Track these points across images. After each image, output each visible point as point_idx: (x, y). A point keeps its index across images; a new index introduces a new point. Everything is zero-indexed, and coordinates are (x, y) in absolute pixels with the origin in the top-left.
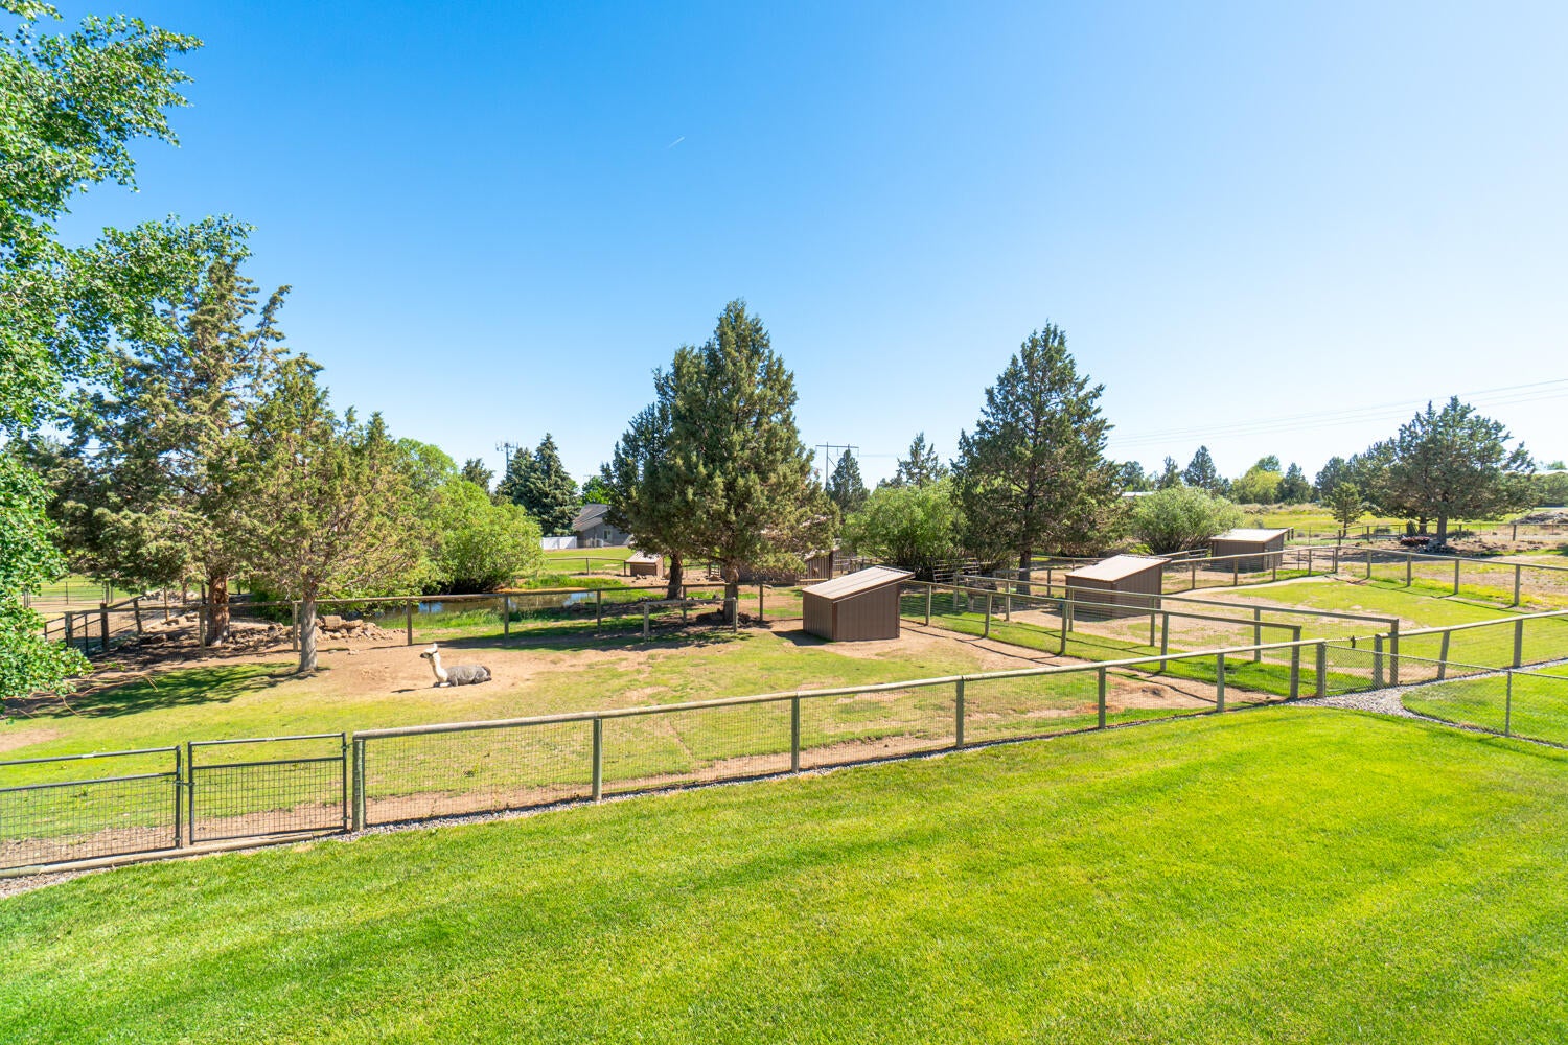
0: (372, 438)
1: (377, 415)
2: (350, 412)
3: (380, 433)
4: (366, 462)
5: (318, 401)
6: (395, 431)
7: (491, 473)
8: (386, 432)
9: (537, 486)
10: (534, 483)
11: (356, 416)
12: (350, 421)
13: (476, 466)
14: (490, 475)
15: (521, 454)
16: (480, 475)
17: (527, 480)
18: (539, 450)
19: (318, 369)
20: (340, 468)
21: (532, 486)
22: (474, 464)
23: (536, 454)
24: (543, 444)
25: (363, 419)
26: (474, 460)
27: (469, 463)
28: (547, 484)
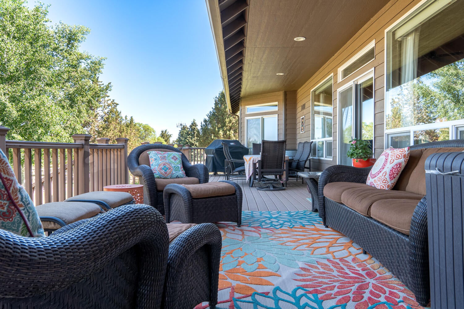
0: (131, 123)
1: (132, 117)
2: (126, 117)
3: (132, 121)
4: (129, 129)
5: (119, 114)
6: (136, 121)
7: (171, 135)
8: (134, 121)
9: (189, 141)
10: (188, 140)
11: (127, 118)
12: (126, 119)
13: (165, 133)
14: (170, 136)
15: (184, 128)
16: (167, 136)
17: (186, 139)
18: (191, 126)
19: (118, 104)
20: (123, 130)
21: (188, 141)
22: (164, 132)
23: (189, 128)
24: (192, 124)
25: (129, 118)
26: (164, 130)
27: (162, 132)
28: (193, 140)
